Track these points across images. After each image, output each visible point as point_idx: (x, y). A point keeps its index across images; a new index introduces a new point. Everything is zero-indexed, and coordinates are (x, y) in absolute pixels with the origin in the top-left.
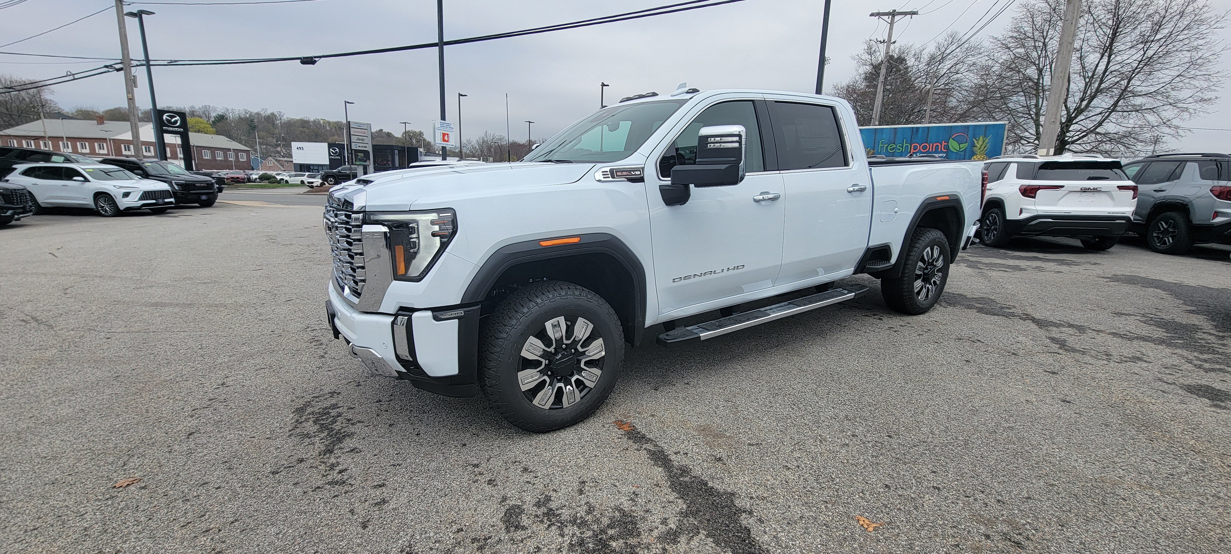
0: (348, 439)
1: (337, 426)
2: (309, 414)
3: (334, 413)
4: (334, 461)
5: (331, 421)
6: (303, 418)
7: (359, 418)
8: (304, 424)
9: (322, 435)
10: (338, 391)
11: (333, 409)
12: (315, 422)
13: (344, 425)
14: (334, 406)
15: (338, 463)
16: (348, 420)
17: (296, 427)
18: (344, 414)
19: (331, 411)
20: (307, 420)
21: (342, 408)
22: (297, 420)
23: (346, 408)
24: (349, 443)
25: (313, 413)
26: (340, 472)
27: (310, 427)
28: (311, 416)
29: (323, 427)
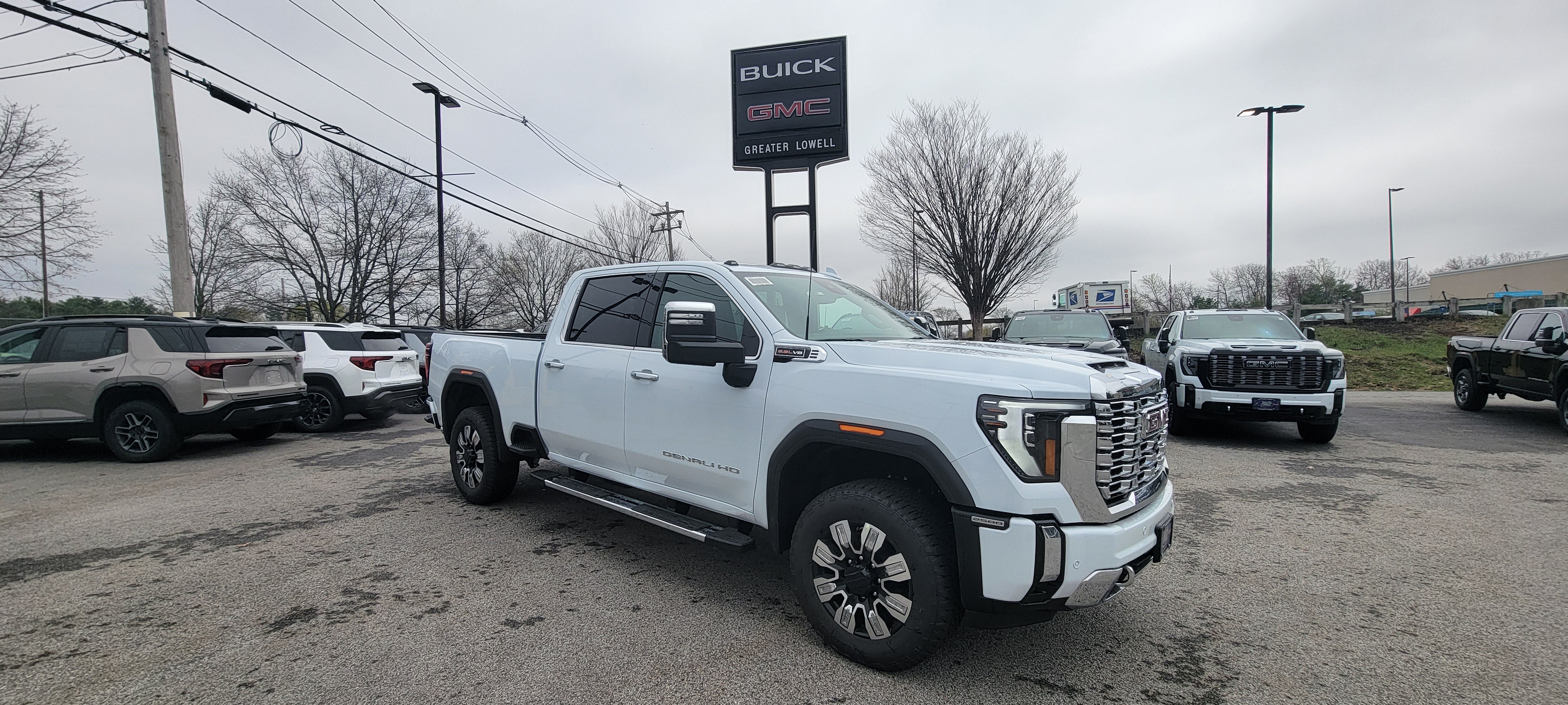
0: (1178, 636)
1: (1181, 653)
2: (1204, 687)
3: (1172, 670)
4: (1203, 628)
5: (1182, 662)
6: (1214, 684)
7: (1148, 647)
8: (1216, 676)
9: (1202, 654)
10: (1144, 697)
11: (1169, 675)
12: (1202, 671)
13: (1172, 650)
14: (1165, 677)
15: (1202, 625)
16: (1163, 652)
17: (1230, 679)
18: (1162, 661)
19: (1174, 674)
20: (1211, 680)
21: (1157, 670)
22: (1224, 686)
23: (1153, 668)
24: (1179, 633)
25: (1198, 685)
26: (1203, 619)
27: (1211, 670)
28: (1202, 682)
29: (1196, 661)
